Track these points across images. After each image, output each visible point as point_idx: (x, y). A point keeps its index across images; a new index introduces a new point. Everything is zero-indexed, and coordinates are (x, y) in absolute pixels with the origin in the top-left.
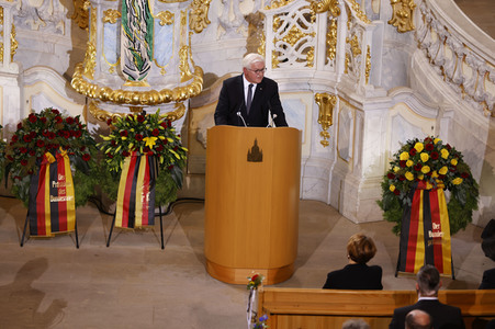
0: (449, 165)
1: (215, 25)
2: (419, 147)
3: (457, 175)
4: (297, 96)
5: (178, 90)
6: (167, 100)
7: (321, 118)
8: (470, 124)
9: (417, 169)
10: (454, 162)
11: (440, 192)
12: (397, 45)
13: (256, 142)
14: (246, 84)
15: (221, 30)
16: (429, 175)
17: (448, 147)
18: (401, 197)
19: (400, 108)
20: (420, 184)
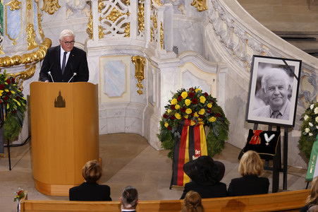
0: (206, 108)
1: (64, 9)
2: (184, 95)
3: (212, 115)
4: (119, 59)
5: (26, 56)
6: (17, 63)
7: (137, 74)
8: (238, 77)
9: (182, 111)
10: (210, 106)
11: (201, 127)
12: (197, 20)
13: (60, 92)
14: (62, 51)
15: (70, 12)
16: (192, 115)
17: (206, 95)
18: (173, 131)
19: (188, 66)
20: (186, 122)
